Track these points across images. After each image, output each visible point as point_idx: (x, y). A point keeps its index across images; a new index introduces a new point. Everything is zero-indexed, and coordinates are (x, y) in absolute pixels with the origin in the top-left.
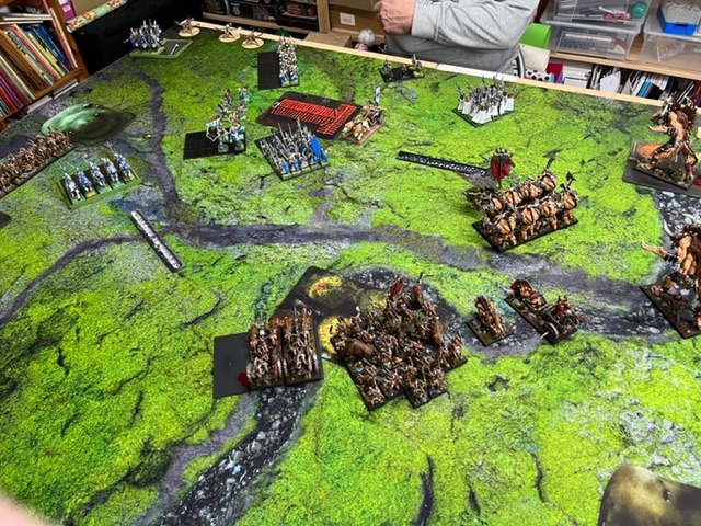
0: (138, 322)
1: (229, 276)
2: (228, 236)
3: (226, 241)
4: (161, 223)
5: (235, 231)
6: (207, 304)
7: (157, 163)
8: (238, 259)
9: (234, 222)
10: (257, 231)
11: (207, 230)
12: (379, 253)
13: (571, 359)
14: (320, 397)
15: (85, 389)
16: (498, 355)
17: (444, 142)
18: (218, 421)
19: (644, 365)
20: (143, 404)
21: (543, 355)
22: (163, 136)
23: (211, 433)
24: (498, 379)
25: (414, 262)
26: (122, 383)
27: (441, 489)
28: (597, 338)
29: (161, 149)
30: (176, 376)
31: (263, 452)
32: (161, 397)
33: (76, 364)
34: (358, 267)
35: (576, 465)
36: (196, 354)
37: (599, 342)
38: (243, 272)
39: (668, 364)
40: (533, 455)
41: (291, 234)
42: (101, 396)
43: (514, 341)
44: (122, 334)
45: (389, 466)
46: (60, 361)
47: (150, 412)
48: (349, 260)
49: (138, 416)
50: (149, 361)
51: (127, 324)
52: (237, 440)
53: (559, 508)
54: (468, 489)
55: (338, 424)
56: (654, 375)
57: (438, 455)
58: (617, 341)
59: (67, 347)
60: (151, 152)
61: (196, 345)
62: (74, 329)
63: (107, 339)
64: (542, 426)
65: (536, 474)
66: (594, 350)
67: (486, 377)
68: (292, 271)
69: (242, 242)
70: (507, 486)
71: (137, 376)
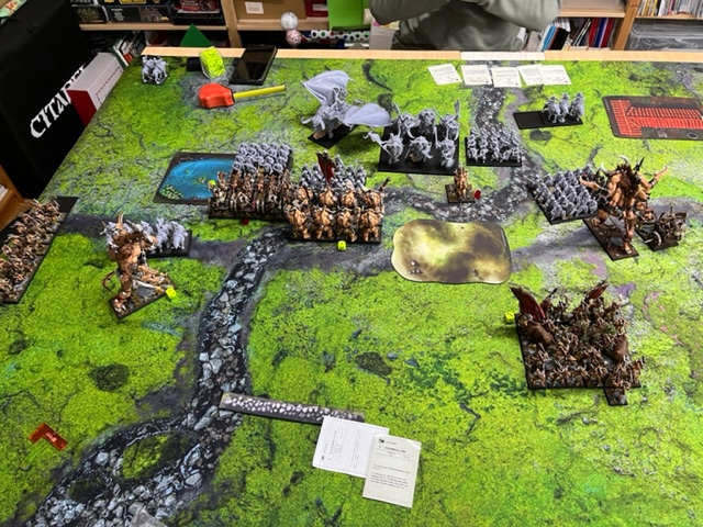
34: (515, 222)
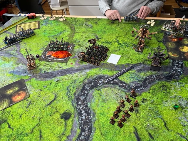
0: (31, 108)
1: (56, 87)
2: (51, 75)
3: (51, 77)
4: (29, 76)
5: (53, 73)
6: (52, 97)
7: (21, 58)
8: (57, 81)
9: (52, 71)
10: (60, 72)
11: (44, 75)
12: (98, 71)
13: (160, 89)
14: (97, 117)
15: (21, 134)
16: (141, 93)
17: (104, 37)
18: (68, 133)
19: (178, 87)
20: (42, 134)
21: (153, 90)
22: (20, 49)
23: (67, 137)
24: (144, 99)
25: (109, 72)
26: (33, 129)
27: (141, 135)
28: (164, 82)
29: (21, 53)
30: (50, 122)
31: (86, 139)
32: (47, 130)
33: (15, 127)
34: (94, 76)
35: (173, 118)
36: (54, 113)
37: (165, 83)
38: (60, 85)
39: (184, 85)
40: (161, 118)
41: (70, 71)
42: (27, 135)
43: (144, 88)
44: (27, 113)
45: (124, 132)
46: (9, 127)
47: (45, 136)
48: (90, 75)
49: (42, 138)
50: (39, 120)
51: (28, 110)
52: (76, 137)
53: (173, 131)
54: (148, 133)
55: (105, 124)
56: (182, 88)
57: (136, 125)
58: (169, 82)
59: (10, 122)
60: (18, 55)
61: (53, 111)
62: (10, 115)
63: (22, 116)
64: (160, 110)
65: (164, 123)
66: (165, 85)
67: (140, 99)
68: (75, 82)
69: (56, 76)
70: (158, 129)
71: (37, 125)
